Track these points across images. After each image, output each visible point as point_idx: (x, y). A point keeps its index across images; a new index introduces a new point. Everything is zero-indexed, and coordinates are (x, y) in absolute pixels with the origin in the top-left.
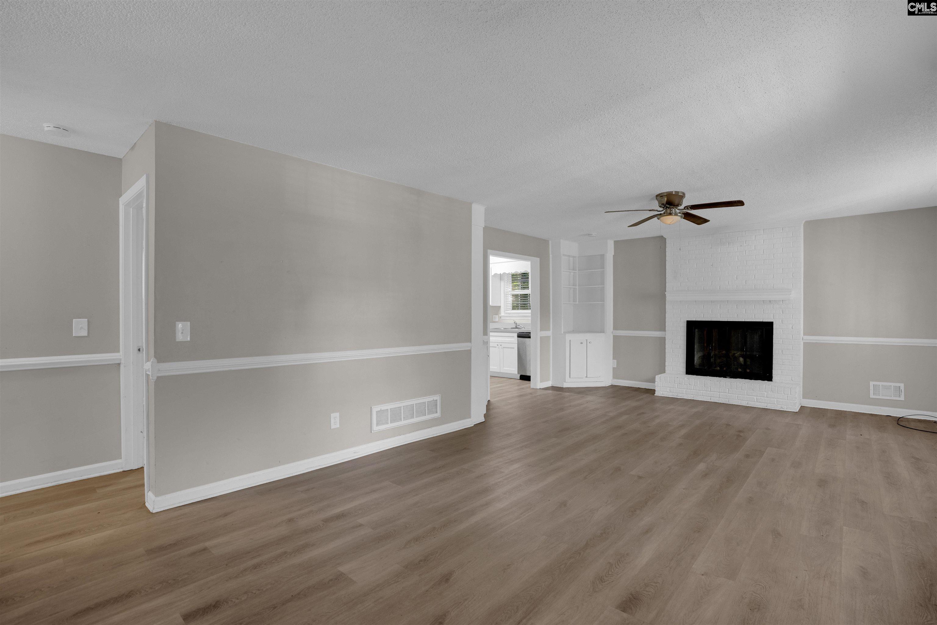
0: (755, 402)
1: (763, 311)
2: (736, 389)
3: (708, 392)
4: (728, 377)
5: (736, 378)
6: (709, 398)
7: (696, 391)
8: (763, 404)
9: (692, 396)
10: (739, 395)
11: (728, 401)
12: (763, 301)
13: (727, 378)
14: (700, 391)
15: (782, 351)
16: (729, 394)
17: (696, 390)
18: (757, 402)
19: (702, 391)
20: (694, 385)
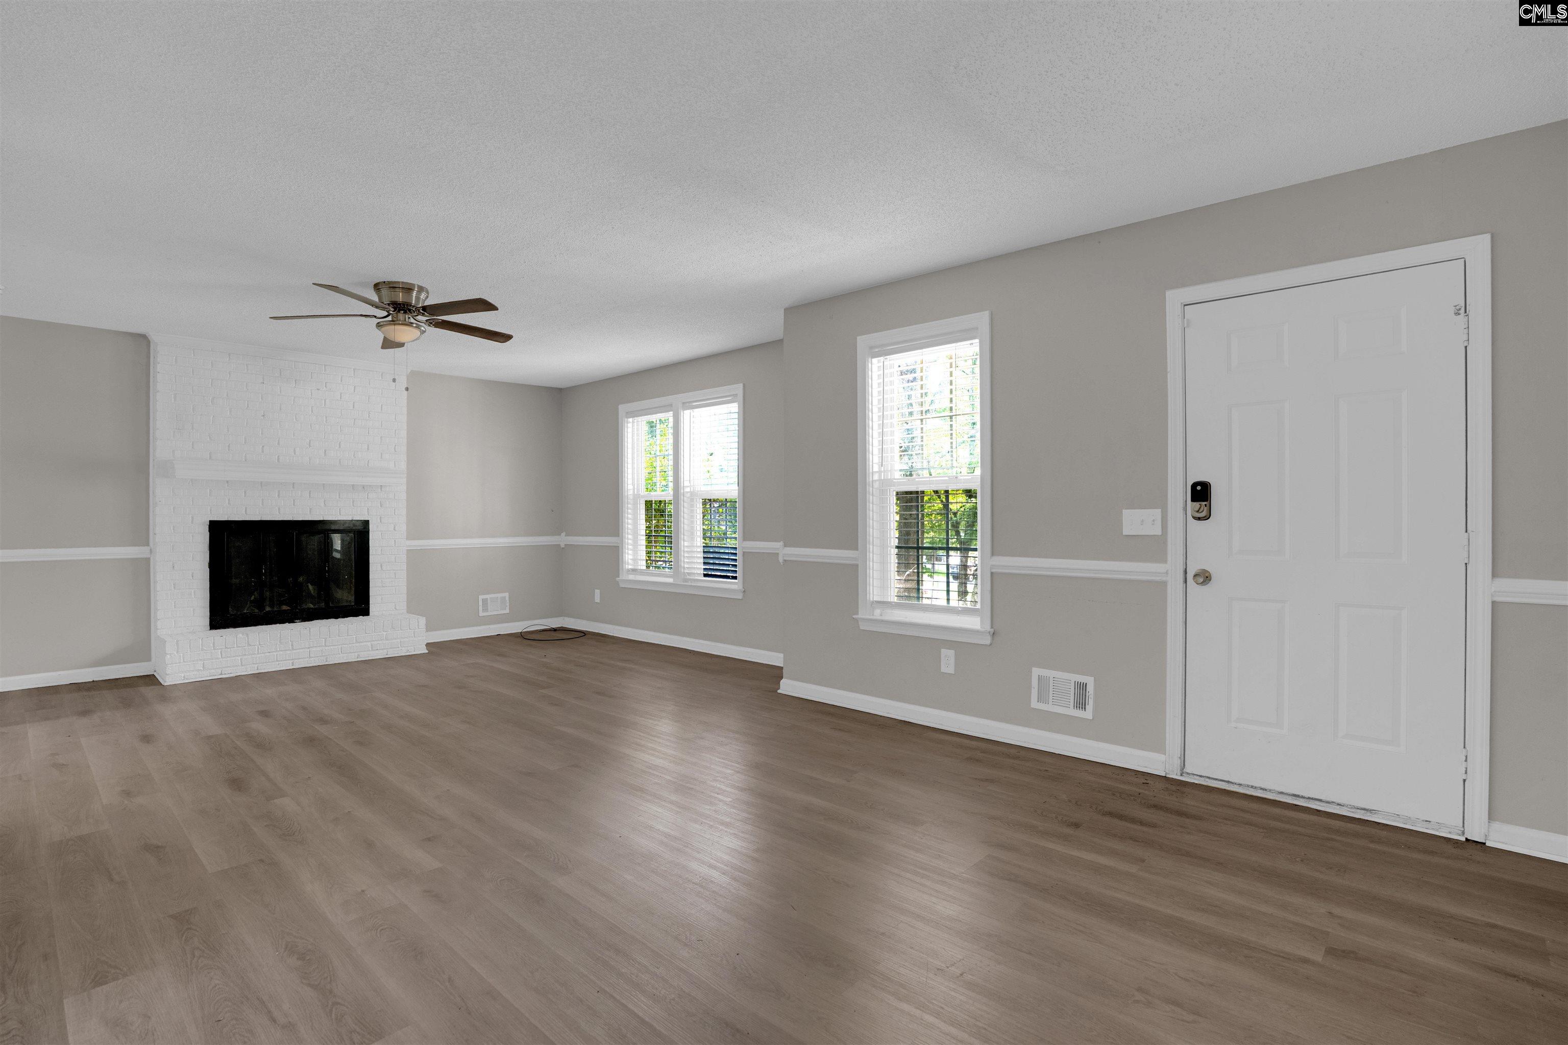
0: (370, 651)
1: (353, 503)
2: (339, 636)
3: (288, 652)
4: (298, 621)
5: (312, 621)
6: (291, 662)
7: (263, 655)
8: (381, 651)
9: (254, 667)
10: (344, 646)
11: (325, 661)
12: (353, 486)
13: (296, 622)
14: (272, 653)
15: (381, 565)
16: (327, 648)
17: (263, 653)
18: (372, 650)
19: (275, 654)
20: (260, 644)
